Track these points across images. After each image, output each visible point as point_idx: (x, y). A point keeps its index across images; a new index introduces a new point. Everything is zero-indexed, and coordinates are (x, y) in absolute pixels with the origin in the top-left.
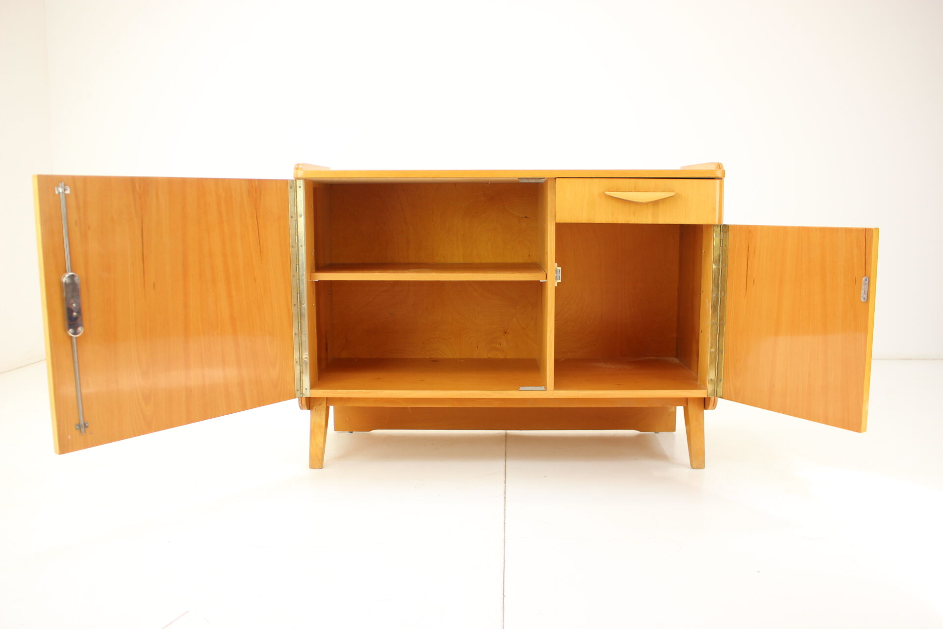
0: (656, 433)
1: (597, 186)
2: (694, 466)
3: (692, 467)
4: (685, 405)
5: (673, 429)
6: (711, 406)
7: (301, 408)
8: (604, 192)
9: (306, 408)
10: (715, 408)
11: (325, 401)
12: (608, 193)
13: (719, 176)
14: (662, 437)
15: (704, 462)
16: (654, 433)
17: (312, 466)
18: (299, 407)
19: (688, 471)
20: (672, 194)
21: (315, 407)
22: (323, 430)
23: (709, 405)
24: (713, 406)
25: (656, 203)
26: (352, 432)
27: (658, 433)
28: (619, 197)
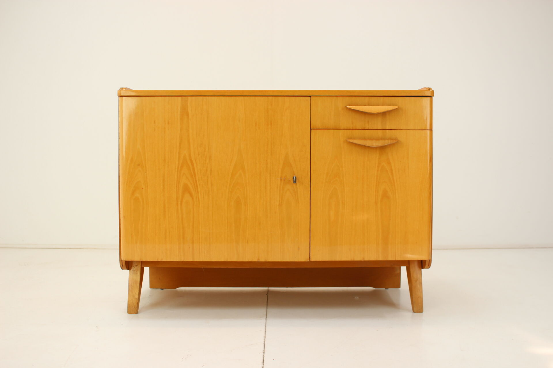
0: (386, 289)
1: (341, 103)
2: (415, 311)
3: (414, 311)
4: (408, 266)
5: (398, 286)
6: (427, 266)
7: (122, 269)
8: (346, 106)
9: (126, 268)
10: (429, 268)
11: (140, 264)
12: (349, 107)
13: (430, 95)
14: (391, 292)
15: (422, 307)
16: (384, 289)
17: (129, 312)
18: (120, 267)
19: (410, 314)
20: (396, 107)
21: (133, 268)
22: (138, 285)
23: (425, 265)
24: (429, 265)
25: (384, 114)
26: (163, 289)
27: (388, 289)
28: (357, 109)
